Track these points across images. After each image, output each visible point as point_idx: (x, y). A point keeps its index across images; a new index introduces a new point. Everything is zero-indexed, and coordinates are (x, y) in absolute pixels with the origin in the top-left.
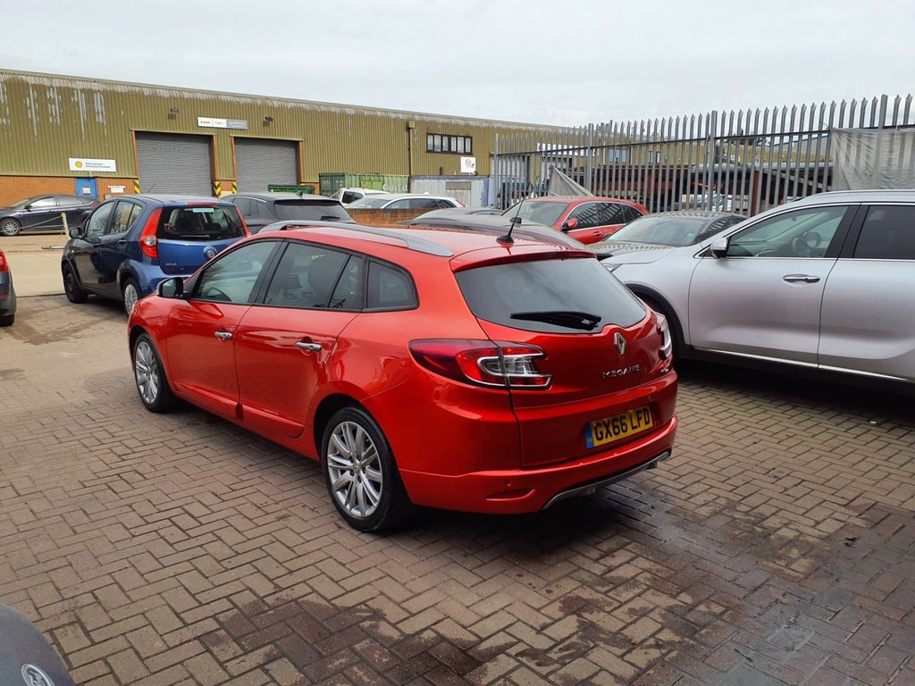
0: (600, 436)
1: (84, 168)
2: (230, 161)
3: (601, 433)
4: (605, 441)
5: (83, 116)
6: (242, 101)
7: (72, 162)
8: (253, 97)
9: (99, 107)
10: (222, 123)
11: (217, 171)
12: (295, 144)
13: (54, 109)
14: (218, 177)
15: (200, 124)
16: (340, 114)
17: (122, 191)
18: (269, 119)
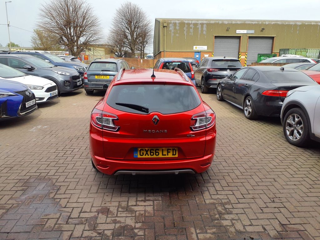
0: (142, 154)
1: (197, 49)
2: (246, 45)
3: (143, 153)
4: (144, 156)
5: (199, 32)
6: (254, 23)
7: (194, 47)
8: (258, 21)
9: (205, 29)
10: (245, 31)
11: (241, 49)
12: (273, 38)
13: (191, 30)
14: (241, 51)
15: (237, 32)
16: (294, 25)
17: (208, 56)
18: (263, 29)
